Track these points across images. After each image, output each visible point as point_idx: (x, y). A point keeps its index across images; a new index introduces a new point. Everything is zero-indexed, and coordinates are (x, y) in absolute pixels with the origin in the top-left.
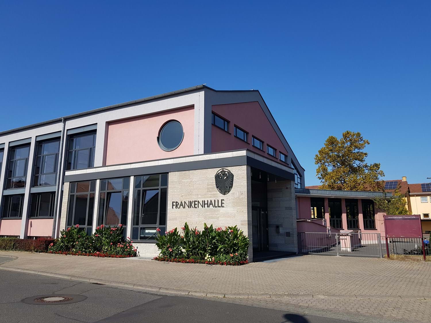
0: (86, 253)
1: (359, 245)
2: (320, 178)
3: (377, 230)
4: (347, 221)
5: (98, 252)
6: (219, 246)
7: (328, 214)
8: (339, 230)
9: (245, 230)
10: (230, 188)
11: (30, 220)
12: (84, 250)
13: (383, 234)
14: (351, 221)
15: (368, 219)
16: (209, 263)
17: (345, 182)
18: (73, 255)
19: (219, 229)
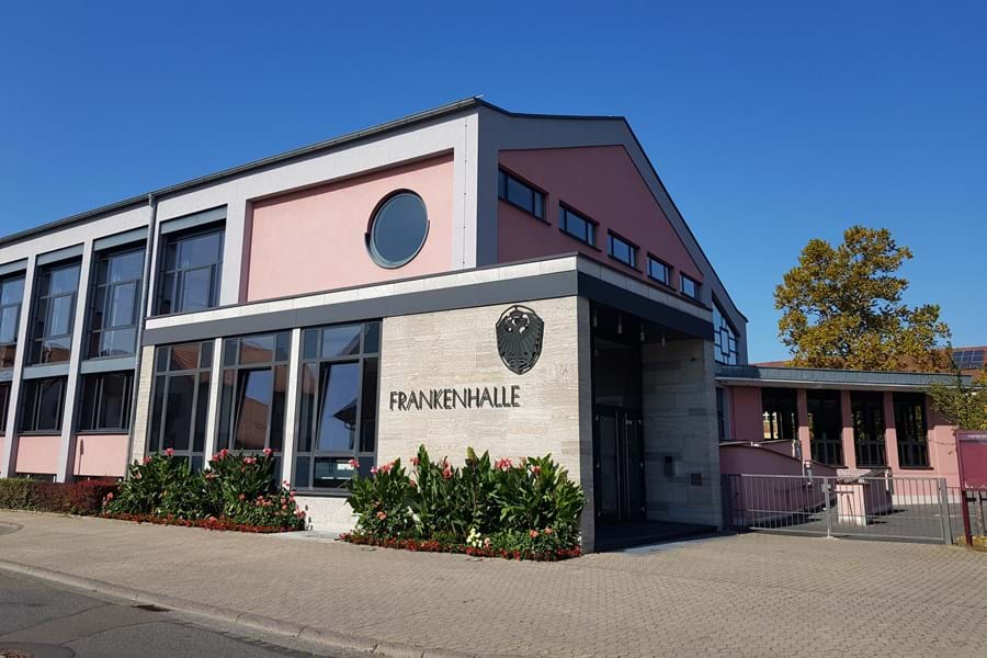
0: (186, 518)
1: (886, 508)
2: (787, 343)
3: (932, 469)
4: (856, 446)
5: (212, 518)
6: (504, 507)
7: (807, 428)
8: (835, 470)
9: (572, 468)
10: (533, 355)
11: (80, 438)
12: (180, 510)
13: (954, 481)
14: (864, 447)
15: (911, 441)
16: (477, 553)
17: (850, 352)
18: (154, 523)
19: (503, 462)
